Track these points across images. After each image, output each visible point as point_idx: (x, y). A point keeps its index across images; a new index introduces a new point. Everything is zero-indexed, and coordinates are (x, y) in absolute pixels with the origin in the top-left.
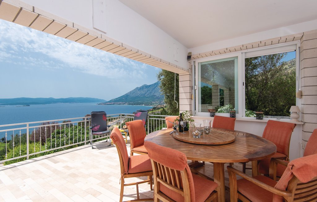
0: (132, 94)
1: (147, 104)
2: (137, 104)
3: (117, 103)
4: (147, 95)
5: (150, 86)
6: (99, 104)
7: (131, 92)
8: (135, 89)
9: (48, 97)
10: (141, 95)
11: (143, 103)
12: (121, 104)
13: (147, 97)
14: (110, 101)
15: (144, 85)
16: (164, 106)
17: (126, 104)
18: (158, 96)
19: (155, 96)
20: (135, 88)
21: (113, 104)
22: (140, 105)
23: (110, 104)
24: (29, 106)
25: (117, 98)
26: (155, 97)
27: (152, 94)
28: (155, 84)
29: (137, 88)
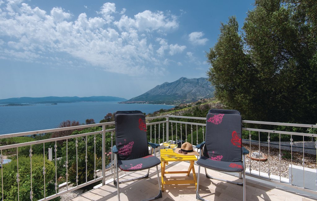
0: (153, 93)
1: (168, 103)
2: (158, 103)
3: (137, 102)
4: (168, 93)
5: (171, 83)
6: (120, 103)
7: (151, 90)
8: (155, 88)
9: (73, 96)
10: (162, 94)
11: (164, 102)
12: (141, 103)
13: (169, 96)
14: (130, 100)
15: (166, 83)
16: (187, 105)
17: (146, 103)
18: (180, 95)
19: (177, 94)
20: (156, 86)
21: (134, 103)
22: (161, 104)
23: (130, 103)
24: (56, 104)
25: (137, 97)
26: (177, 96)
27: (174, 93)
28: (177, 81)
29: (158, 86)
